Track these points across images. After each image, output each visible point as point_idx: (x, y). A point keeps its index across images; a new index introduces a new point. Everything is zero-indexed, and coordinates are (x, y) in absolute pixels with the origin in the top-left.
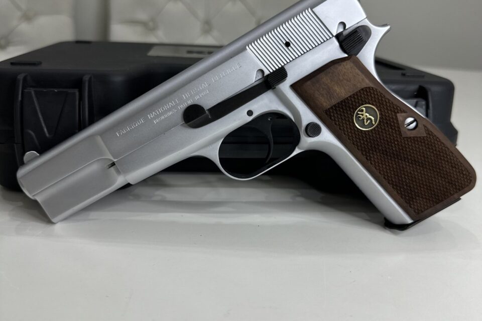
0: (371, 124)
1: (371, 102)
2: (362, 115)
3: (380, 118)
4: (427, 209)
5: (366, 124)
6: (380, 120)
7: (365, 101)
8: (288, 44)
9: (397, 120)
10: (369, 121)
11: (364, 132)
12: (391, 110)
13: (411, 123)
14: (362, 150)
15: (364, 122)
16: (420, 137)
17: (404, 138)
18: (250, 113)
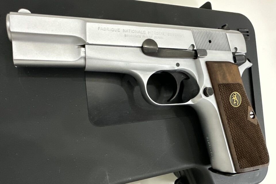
0: (236, 104)
1: (240, 93)
2: (234, 97)
4: (246, 168)
5: (234, 103)
6: (240, 105)
7: (237, 91)
8: (210, 41)
9: (248, 109)
10: (236, 102)
11: (232, 106)
13: (251, 115)
14: (227, 116)
15: (234, 101)
16: (254, 124)
17: (248, 120)
18: (178, 65)
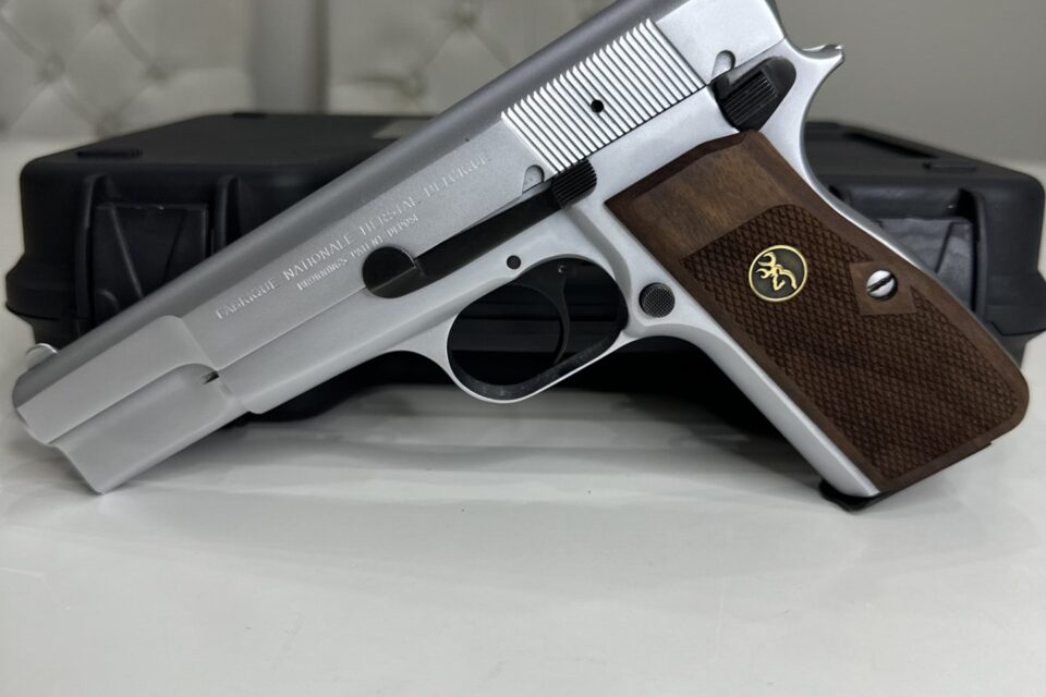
0: (788, 289)
1: (789, 239)
2: (769, 268)
3: (809, 274)
4: (912, 468)
5: (776, 288)
6: (808, 279)
7: (776, 238)
8: (597, 106)
9: (849, 278)
10: (783, 283)
11: (771, 306)
12: (836, 257)
13: (883, 282)
14: (766, 344)
15: (772, 284)
16: (901, 316)
17: (864, 317)
18: (514, 262)
